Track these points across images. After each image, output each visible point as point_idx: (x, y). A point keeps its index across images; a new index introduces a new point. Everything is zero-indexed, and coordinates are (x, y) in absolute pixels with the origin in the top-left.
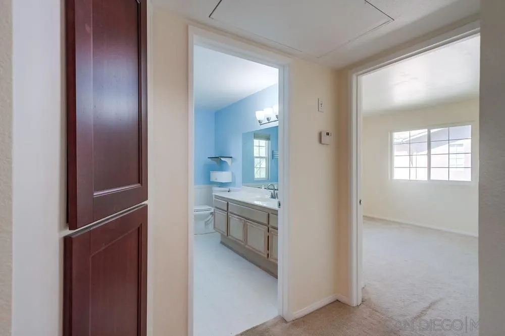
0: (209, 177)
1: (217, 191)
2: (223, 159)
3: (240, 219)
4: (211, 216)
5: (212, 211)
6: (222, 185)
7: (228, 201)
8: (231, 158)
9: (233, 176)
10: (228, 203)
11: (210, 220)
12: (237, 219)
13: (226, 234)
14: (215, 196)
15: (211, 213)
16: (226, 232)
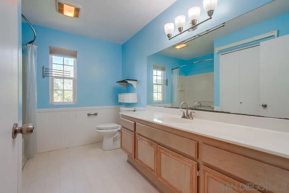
0: (117, 98)
1: (124, 111)
2: (129, 82)
3: (150, 143)
4: (118, 133)
5: (119, 129)
6: (128, 105)
7: (136, 121)
8: (136, 81)
9: (139, 97)
10: (135, 123)
11: (117, 138)
12: (146, 143)
13: (133, 157)
14: (122, 115)
15: (119, 131)
16: (133, 154)
